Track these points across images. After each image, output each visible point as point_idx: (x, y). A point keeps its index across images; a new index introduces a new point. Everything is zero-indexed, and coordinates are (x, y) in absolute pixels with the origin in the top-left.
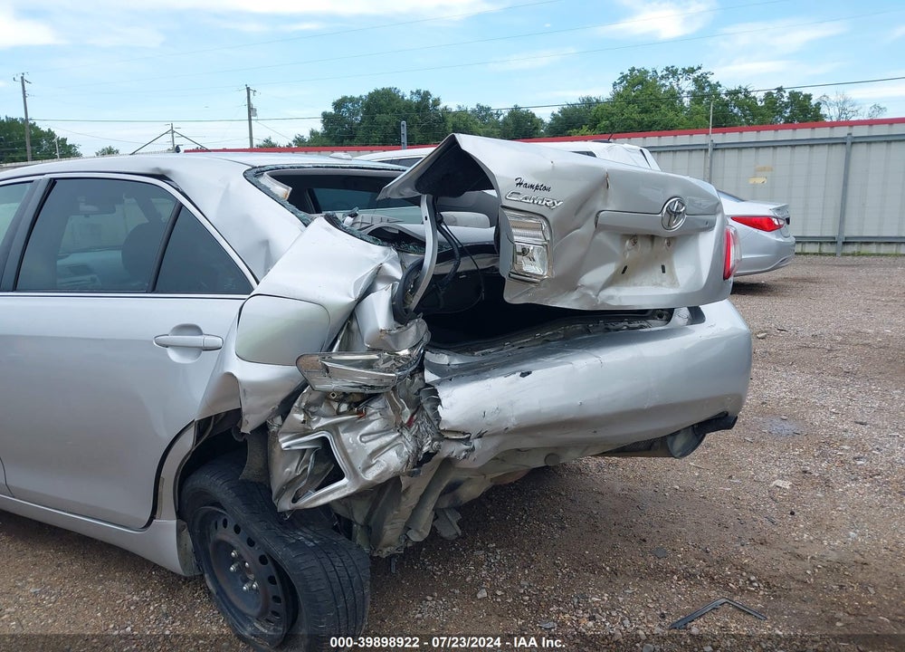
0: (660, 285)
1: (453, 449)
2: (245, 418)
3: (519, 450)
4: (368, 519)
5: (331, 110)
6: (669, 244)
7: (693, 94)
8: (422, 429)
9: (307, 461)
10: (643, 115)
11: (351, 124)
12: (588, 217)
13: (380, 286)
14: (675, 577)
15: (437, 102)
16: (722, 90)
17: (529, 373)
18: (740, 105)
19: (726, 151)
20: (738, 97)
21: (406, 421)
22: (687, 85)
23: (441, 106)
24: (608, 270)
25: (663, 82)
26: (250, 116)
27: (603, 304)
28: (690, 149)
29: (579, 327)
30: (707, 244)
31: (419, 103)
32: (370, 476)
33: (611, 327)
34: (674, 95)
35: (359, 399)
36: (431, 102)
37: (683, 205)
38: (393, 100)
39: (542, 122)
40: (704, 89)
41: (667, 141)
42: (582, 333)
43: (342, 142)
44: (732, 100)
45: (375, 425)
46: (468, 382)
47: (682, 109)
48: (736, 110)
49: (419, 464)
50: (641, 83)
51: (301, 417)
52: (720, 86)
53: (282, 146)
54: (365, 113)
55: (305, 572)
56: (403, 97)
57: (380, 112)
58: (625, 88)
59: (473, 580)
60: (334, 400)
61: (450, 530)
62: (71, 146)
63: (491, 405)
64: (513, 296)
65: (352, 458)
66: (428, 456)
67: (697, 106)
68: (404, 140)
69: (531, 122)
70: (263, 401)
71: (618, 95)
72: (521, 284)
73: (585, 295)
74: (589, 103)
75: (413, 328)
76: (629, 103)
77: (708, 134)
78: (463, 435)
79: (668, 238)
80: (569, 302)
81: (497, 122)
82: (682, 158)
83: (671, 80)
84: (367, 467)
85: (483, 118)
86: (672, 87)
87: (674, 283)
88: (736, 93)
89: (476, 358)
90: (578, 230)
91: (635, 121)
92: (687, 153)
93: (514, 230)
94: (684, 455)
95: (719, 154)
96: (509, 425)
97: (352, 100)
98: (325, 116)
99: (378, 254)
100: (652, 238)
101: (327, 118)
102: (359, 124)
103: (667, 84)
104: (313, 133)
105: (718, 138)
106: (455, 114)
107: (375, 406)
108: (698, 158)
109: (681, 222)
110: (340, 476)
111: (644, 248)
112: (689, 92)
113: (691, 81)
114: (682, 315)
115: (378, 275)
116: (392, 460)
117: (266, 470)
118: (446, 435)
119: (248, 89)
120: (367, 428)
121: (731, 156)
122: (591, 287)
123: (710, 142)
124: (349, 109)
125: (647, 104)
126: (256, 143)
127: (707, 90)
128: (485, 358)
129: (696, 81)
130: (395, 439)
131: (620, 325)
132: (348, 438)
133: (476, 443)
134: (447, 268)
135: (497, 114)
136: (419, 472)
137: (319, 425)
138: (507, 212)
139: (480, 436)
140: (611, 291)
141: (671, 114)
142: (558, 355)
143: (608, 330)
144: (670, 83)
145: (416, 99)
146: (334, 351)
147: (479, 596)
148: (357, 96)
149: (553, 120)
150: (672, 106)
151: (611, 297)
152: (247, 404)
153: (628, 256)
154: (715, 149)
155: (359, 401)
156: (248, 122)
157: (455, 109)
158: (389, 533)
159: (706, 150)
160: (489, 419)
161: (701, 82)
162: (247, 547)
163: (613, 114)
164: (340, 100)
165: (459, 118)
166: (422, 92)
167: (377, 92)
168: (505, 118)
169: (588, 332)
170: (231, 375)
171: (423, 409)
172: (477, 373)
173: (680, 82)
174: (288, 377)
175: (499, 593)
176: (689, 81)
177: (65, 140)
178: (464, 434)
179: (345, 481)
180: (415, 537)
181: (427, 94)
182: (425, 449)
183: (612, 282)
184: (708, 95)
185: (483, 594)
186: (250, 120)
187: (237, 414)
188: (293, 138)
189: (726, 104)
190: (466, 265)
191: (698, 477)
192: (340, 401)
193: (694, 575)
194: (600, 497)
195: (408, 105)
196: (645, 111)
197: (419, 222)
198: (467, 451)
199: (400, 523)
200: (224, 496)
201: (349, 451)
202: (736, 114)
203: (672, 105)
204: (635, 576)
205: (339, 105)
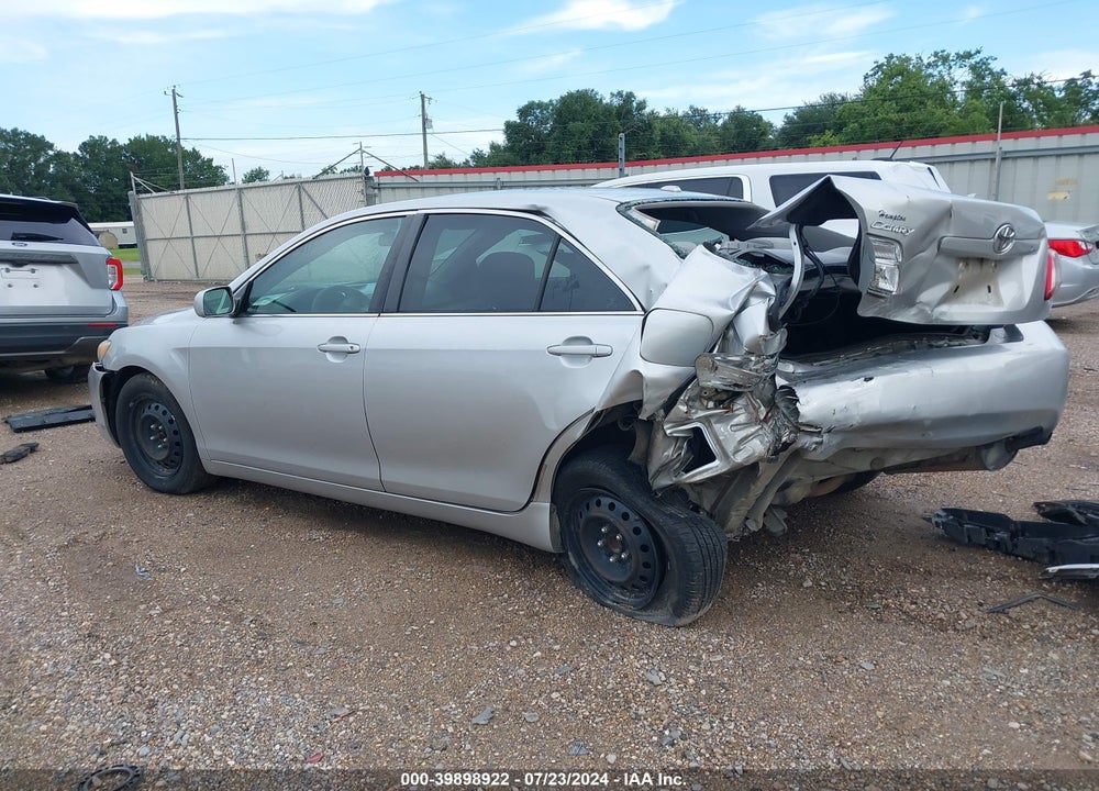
0: (987, 304)
1: (806, 441)
2: (645, 406)
3: (854, 449)
4: (714, 507)
5: (515, 118)
6: (996, 266)
7: (969, 84)
8: (779, 423)
9: (681, 448)
10: (903, 115)
11: (539, 135)
12: (932, 242)
13: (754, 300)
14: (989, 578)
15: (642, 105)
16: (1008, 81)
17: (871, 379)
18: (1030, 96)
19: (1019, 161)
20: (1029, 88)
21: (762, 418)
22: (961, 75)
23: (647, 110)
24: (943, 289)
25: (930, 71)
26: (424, 129)
27: (937, 319)
28: (972, 159)
29: (905, 343)
30: (1030, 267)
31: (621, 107)
32: (740, 458)
33: (933, 343)
34: (944, 87)
35: (725, 397)
36: (634, 104)
37: (1013, 231)
38: (590, 104)
39: (771, 125)
40: (983, 79)
41: (943, 149)
42: (908, 348)
43: (528, 156)
44: (1021, 91)
45: (742, 418)
46: (819, 385)
47: (955, 104)
48: (1025, 105)
49: (776, 452)
50: (901, 74)
51: (684, 408)
52: (1005, 74)
53: (458, 163)
54: (555, 121)
55: (682, 536)
56: (601, 100)
57: (574, 120)
58: (880, 81)
59: (795, 574)
60: (705, 398)
61: (778, 526)
62: (217, 168)
63: (840, 405)
64: (866, 310)
65: (724, 444)
66: (786, 445)
67: (974, 100)
68: (622, 155)
69: (757, 126)
70: (658, 394)
71: (870, 90)
72: (874, 298)
73: (922, 311)
74: (832, 102)
75: (779, 336)
76: (884, 100)
77: (995, 140)
78: (814, 429)
79: (996, 261)
80: (908, 316)
81: (715, 126)
82: (961, 170)
83: (941, 68)
84: (737, 451)
85: (697, 124)
86: (942, 77)
87: (999, 302)
88: (1027, 82)
89: (816, 367)
90: (923, 254)
91: (891, 121)
92: (968, 164)
93: (877, 254)
94: (998, 467)
95: (1009, 163)
96: (854, 423)
97: (540, 105)
98: (510, 127)
99: (749, 275)
100: (982, 260)
101: (511, 129)
102: (549, 135)
103: (936, 73)
104: (494, 147)
105: (1008, 144)
106: (663, 119)
107: (740, 403)
108: (982, 170)
109: (1010, 245)
110: (713, 458)
111: (974, 270)
112: (963, 84)
113: (967, 68)
114: (998, 335)
115: (754, 292)
116: (757, 447)
117: (647, 454)
118: (803, 428)
119: (423, 96)
120: (736, 421)
121: (1025, 166)
122: (927, 304)
123: (998, 151)
124: (536, 118)
125: (907, 102)
126: (431, 159)
127: (988, 79)
128: (825, 368)
129: (973, 68)
130: (757, 431)
131: (941, 343)
132: (720, 428)
133: (825, 437)
134: (813, 285)
135: (715, 117)
136: (777, 459)
137: (697, 416)
138: (871, 238)
139: (829, 431)
140: (944, 308)
141: (940, 112)
142: (895, 365)
143: (931, 346)
144: (939, 72)
145: (616, 102)
146: (715, 352)
147: (805, 585)
148: (546, 100)
149: (786, 123)
150: (942, 103)
151: (944, 313)
152: (648, 395)
153: (960, 276)
154: (1003, 159)
155: (726, 398)
156: (421, 136)
157: (663, 113)
158: (733, 518)
159: (993, 160)
160: (838, 416)
161: (979, 70)
162: (622, 521)
163: (863, 115)
164: (526, 106)
165: (669, 124)
166: (624, 93)
167: (570, 95)
168: (724, 124)
169: (913, 347)
170: (638, 372)
171: (778, 407)
172: (827, 377)
173: (952, 71)
174: (677, 375)
175: (823, 584)
176: (964, 69)
177: (211, 160)
178: (816, 428)
179: (716, 463)
180: (753, 527)
181: (630, 96)
182: (784, 439)
183: (945, 300)
184: (991, 88)
185: (808, 583)
186: (425, 134)
187: (640, 404)
188: (471, 153)
189: (1013, 97)
190: (829, 283)
191: (1003, 503)
192: (709, 399)
193: (1008, 577)
194: (903, 518)
195: (608, 109)
196: (907, 109)
197: (788, 248)
198: (816, 443)
199: (743, 511)
200: (609, 476)
201: (721, 438)
202: (1026, 110)
203: (942, 100)
204: (948, 576)
205: (524, 112)
